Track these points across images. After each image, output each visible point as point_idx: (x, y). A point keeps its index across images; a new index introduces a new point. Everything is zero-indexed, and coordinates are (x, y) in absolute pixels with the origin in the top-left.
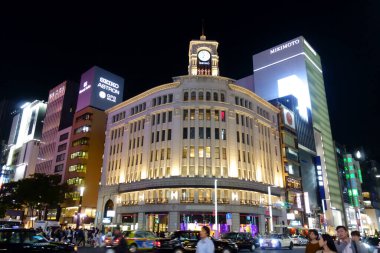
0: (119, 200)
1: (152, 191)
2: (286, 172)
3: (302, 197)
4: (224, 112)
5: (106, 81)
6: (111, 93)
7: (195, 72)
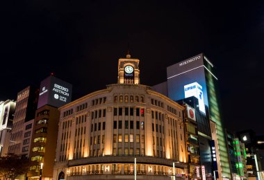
0: (68, 171)
1: (91, 165)
2: (188, 151)
3: (200, 169)
5: (59, 87)
6: (63, 95)
7: (122, 82)
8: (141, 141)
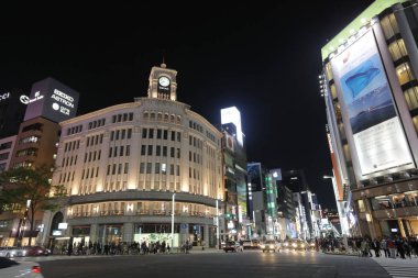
0: (70, 212)
1: (107, 203)
2: (225, 188)
3: (237, 209)
4: (179, 134)
5: (61, 94)
6: (65, 106)
7: (155, 95)
8: (175, 172)
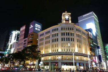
0: (43, 59)
1: (53, 56)
3: (95, 58)
4: (73, 33)
5: (37, 25)
6: (39, 28)
7: (64, 22)
8: (73, 46)
